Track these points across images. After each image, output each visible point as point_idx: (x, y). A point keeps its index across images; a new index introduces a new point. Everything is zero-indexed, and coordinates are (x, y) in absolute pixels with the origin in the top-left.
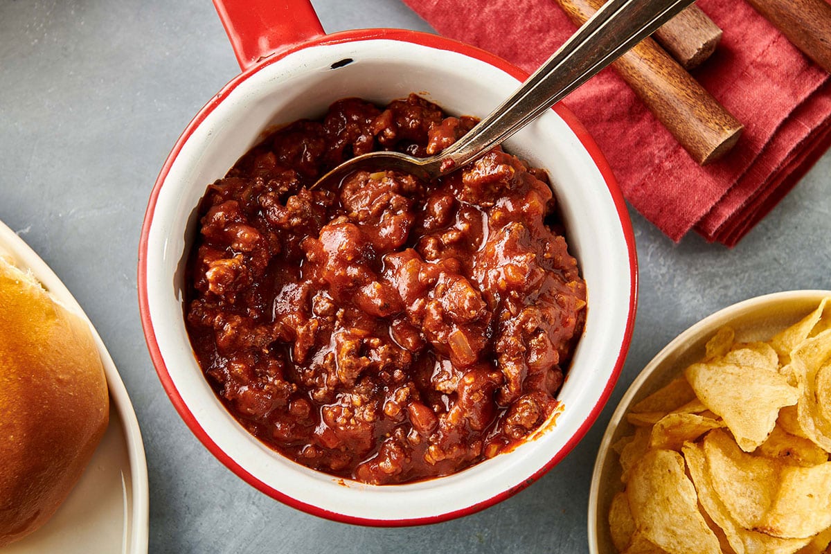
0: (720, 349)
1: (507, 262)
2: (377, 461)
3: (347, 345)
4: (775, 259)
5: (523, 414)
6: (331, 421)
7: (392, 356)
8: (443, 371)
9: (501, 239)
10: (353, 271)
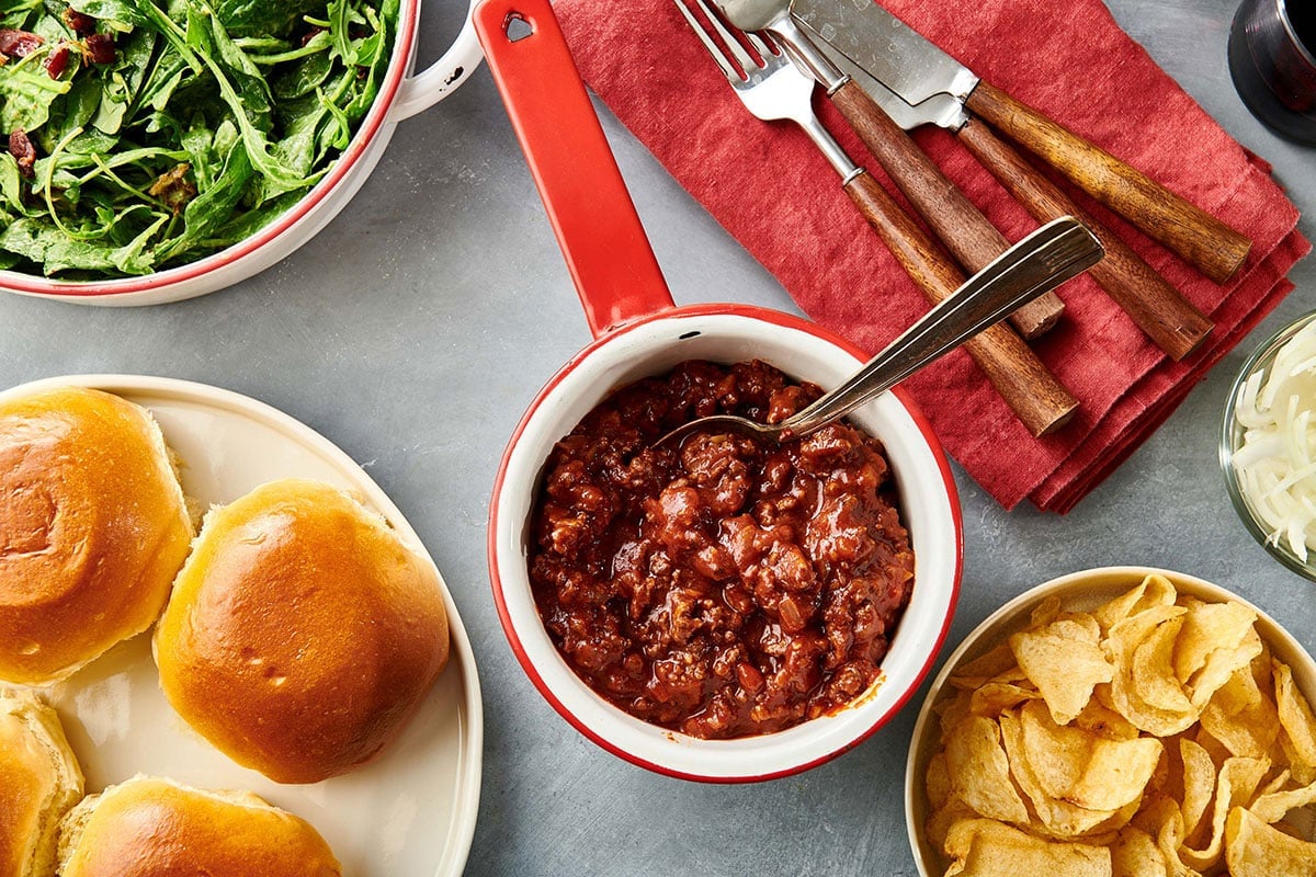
0: (1045, 617)
1: (839, 534)
2: (705, 716)
3: (682, 606)
4: (1107, 527)
5: (846, 681)
6: (663, 677)
7: (724, 618)
8: (772, 635)
9: (835, 510)
10: (691, 536)
